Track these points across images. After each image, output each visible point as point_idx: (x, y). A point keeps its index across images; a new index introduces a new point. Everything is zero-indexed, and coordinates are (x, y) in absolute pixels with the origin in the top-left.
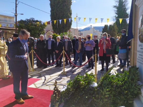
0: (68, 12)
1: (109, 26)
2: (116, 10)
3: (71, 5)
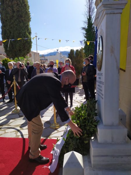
2: (85, 32)
3: (30, 22)
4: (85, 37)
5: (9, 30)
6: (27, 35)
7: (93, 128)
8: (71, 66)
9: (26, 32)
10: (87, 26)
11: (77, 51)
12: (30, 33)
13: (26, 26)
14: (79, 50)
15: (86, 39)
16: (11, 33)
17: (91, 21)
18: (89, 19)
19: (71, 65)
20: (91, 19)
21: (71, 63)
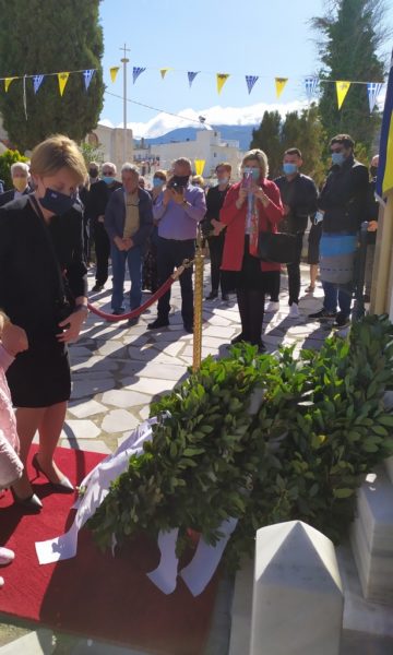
0: (85, 39)
1: (287, 122)
2: (326, 39)
4: (324, 59)
5: (18, 39)
6: (87, 57)
7: (379, 440)
8: (266, 182)
9: (85, 45)
10: (339, 12)
11: (292, 117)
12: (98, 50)
13: (85, 22)
14: (300, 114)
15: (329, 69)
16: (26, 49)
19: (268, 179)
21: (267, 168)
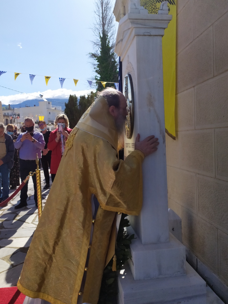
1: (81, 100)
2: (96, 63)
4: (96, 71)
10: (101, 52)
11: (83, 98)
14: (86, 96)
15: (99, 76)
17: (107, 42)
18: (104, 38)
20: (106, 39)
